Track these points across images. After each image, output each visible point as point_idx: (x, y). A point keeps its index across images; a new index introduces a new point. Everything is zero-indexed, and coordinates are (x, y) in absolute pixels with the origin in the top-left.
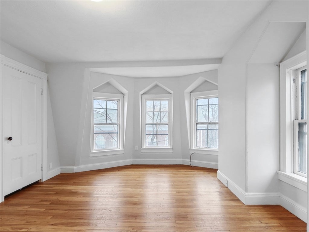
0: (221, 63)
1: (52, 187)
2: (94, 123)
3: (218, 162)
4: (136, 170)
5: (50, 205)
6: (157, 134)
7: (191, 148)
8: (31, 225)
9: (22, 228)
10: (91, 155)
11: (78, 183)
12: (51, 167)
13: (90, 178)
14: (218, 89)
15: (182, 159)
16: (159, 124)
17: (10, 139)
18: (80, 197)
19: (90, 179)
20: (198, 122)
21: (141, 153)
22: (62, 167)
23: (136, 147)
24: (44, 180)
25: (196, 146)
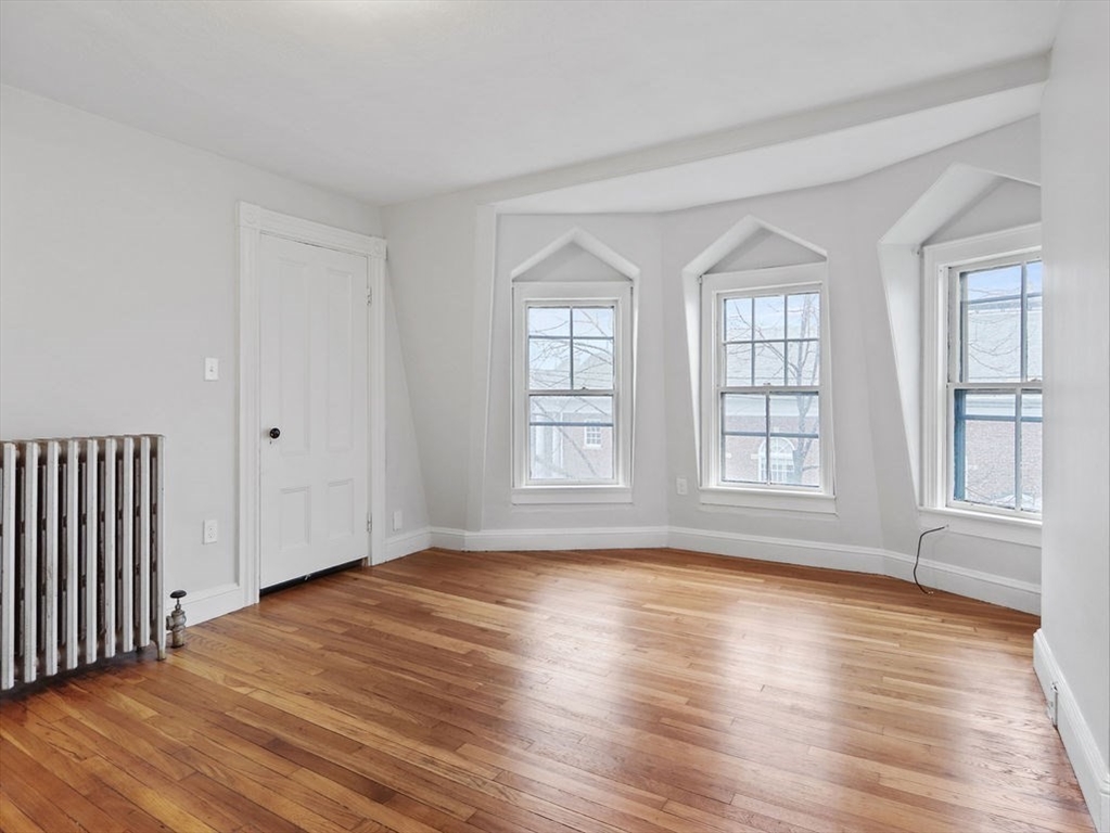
0: (1044, 77)
1: (380, 586)
2: (531, 388)
3: (1037, 579)
4: (668, 571)
5: (341, 638)
6: (767, 435)
7: (927, 506)
8: (265, 680)
9: (243, 684)
10: (515, 499)
11: (454, 585)
12: (398, 524)
13: (497, 575)
14: (1038, 219)
15: (881, 552)
16: (777, 393)
17: (275, 434)
18: (429, 630)
19: (495, 577)
20: (970, 381)
21: (703, 508)
22: (434, 529)
23: (679, 480)
24: (375, 561)
25: (958, 495)
